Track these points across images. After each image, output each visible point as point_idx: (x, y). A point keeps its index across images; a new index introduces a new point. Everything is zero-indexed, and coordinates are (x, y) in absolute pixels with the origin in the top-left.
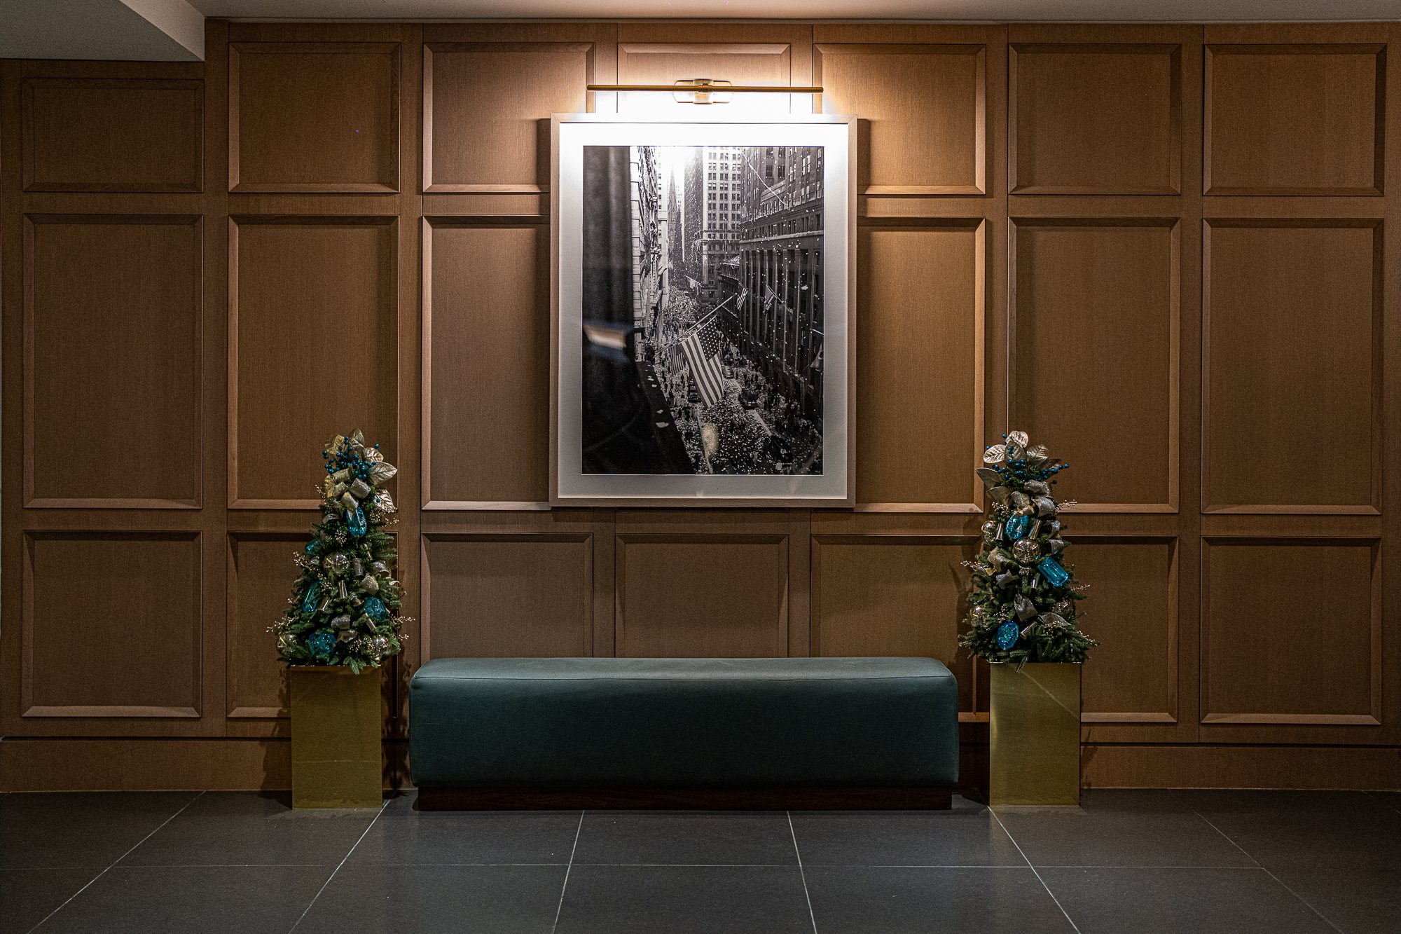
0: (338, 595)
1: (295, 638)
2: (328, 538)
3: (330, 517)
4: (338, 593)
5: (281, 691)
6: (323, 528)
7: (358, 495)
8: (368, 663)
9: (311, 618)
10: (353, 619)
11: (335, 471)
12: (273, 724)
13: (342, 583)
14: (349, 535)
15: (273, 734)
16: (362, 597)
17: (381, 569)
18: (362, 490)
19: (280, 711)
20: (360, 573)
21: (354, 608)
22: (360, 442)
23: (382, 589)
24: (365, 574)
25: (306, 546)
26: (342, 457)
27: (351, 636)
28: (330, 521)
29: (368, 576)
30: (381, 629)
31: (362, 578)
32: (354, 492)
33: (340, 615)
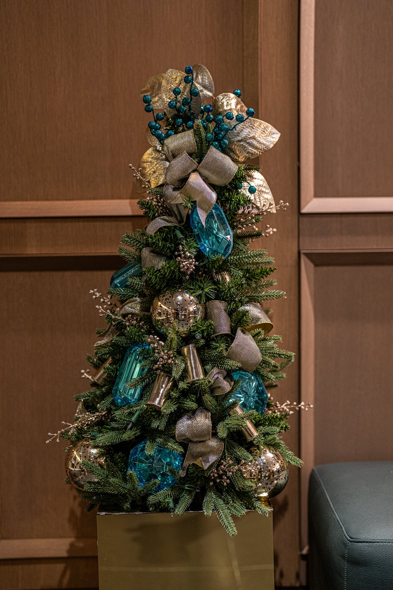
0: (185, 373)
1: (101, 455)
2: (161, 264)
3: (160, 222)
4: (185, 370)
5: (72, 513)
6: (147, 245)
7: (215, 179)
8: (250, 506)
9: (133, 419)
10: (216, 420)
11: (168, 136)
12: (60, 567)
13: (190, 350)
14: (200, 256)
15: (61, 581)
16: (229, 375)
17: (258, 319)
18: (221, 170)
19: (72, 545)
20: (225, 328)
21: (216, 398)
22: (205, 87)
23: (267, 358)
24: (234, 331)
25: (113, 279)
26: (178, 110)
27: (212, 451)
28: (161, 230)
29: (239, 333)
30: (265, 434)
31: (230, 338)
32: (206, 173)
33: (192, 413)
